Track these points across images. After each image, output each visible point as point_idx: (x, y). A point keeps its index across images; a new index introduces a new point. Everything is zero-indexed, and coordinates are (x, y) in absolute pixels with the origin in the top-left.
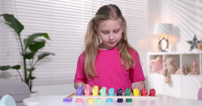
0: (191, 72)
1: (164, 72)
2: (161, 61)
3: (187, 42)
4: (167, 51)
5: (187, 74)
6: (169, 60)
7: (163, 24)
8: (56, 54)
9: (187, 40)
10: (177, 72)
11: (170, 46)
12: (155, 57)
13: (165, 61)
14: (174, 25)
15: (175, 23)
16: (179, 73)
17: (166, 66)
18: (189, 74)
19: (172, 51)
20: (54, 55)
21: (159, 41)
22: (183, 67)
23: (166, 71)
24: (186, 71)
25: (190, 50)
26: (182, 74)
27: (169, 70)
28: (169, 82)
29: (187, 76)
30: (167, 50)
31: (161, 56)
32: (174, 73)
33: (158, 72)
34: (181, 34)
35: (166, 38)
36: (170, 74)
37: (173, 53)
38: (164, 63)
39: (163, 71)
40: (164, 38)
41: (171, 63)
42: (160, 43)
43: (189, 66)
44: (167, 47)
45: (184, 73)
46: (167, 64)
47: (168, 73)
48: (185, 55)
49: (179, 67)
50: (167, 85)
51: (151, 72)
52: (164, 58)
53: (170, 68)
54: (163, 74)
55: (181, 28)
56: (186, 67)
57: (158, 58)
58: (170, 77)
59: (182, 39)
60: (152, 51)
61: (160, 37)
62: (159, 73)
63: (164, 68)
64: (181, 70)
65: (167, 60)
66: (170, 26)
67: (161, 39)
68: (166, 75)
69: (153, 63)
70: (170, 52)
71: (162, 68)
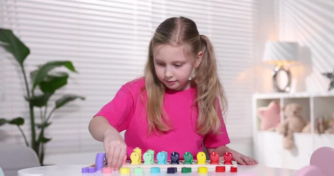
0: (330, 130)
1: (283, 129)
2: (277, 109)
3: (324, 74)
4: (288, 92)
5: (323, 133)
6: (291, 108)
7: (281, 44)
8: (88, 98)
9: (324, 71)
10: (306, 129)
11: (294, 82)
12: (267, 102)
13: (284, 109)
14: (301, 44)
15: (302, 41)
16: (310, 132)
17: (285, 117)
18: (327, 132)
19: (298, 90)
20: (83, 99)
21: (273, 74)
22: (316, 120)
23: (286, 127)
24: (321, 127)
25: (330, 89)
26: (315, 132)
27: (291, 126)
28: (292, 147)
29: (323, 136)
30: (288, 89)
31: (277, 101)
32: (300, 131)
33: (272, 129)
34: (314, 60)
35: (286, 68)
36: (293, 132)
37: (298, 95)
38: (282, 114)
40: (282, 69)
41: (295, 113)
42: (275, 77)
43: (326, 119)
44: (289, 85)
45: (317, 131)
46: (288, 115)
47: (289, 132)
48: (320, 99)
49: (309, 120)
50: (288, 153)
51: (260, 129)
52: (282, 104)
53: (293, 121)
54: (281, 133)
55: (313, 50)
56: (320, 121)
57: (272, 105)
58: (292, 139)
59: (315, 70)
60: (261, 92)
61: (276, 66)
62: (274, 131)
63: (283, 122)
64: (312, 125)
65: (288, 108)
66: (294, 45)
67: (277, 69)
68: (286, 134)
69: (262, 112)
70: (293, 92)
71: (279, 121)
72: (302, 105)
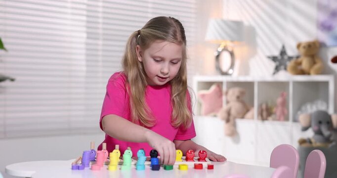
0: (273, 116)
1: (225, 115)
2: (219, 93)
3: (269, 57)
4: (230, 75)
5: (266, 119)
6: (234, 92)
7: (225, 22)
9: (269, 54)
10: (249, 115)
11: (237, 63)
12: (208, 85)
13: (227, 93)
14: (246, 23)
15: (247, 21)
16: (253, 118)
17: (228, 102)
18: (270, 118)
19: (240, 74)
21: (216, 54)
22: (260, 106)
23: (229, 113)
24: (265, 114)
25: (274, 74)
26: (258, 119)
27: (233, 112)
28: (233, 134)
29: (266, 122)
30: (230, 71)
31: (219, 84)
32: (243, 117)
33: (213, 114)
34: (259, 41)
35: (230, 49)
36: (235, 118)
37: (242, 79)
38: (224, 98)
39: (222, 113)
40: (225, 49)
41: (238, 98)
42: (218, 57)
43: (270, 104)
44: (232, 66)
45: (260, 117)
46: (230, 100)
47: (231, 118)
48: (264, 84)
49: (253, 106)
50: (229, 140)
51: (200, 114)
52: (224, 88)
53: (235, 106)
54: (223, 119)
55: (258, 30)
56: (264, 107)
57: (213, 88)
58: (234, 125)
59: (259, 51)
60: (202, 74)
61: (219, 46)
62: (215, 116)
63: (225, 107)
64: (255, 111)
65: (231, 92)
66: (239, 24)
67: (220, 49)
68: (228, 121)
69: (203, 96)
70: (236, 75)
71: (221, 106)
72: (245, 89)
